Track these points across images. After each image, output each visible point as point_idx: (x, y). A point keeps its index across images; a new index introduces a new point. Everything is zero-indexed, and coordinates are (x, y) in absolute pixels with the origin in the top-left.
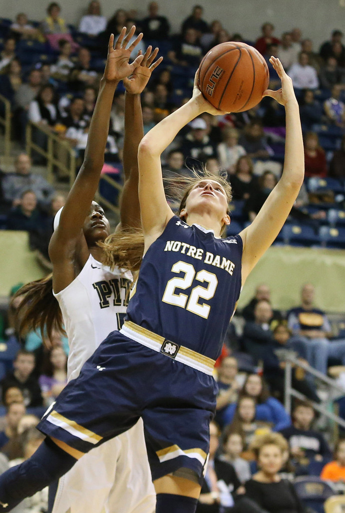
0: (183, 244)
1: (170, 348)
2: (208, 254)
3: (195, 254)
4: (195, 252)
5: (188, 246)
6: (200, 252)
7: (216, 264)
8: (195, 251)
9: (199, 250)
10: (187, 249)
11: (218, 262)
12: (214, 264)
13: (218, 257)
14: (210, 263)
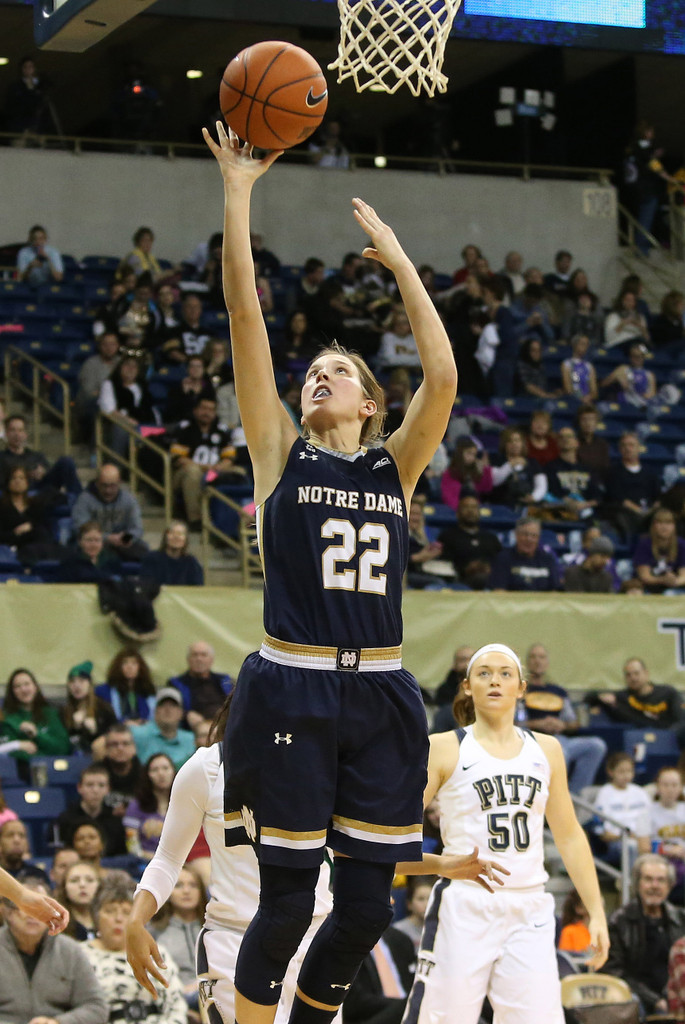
0: (325, 489)
1: (349, 659)
2: (368, 496)
3: (347, 501)
4: (345, 499)
5: (333, 491)
6: (354, 497)
7: (382, 508)
8: (345, 497)
9: (351, 494)
10: (334, 497)
11: (384, 505)
12: (379, 509)
13: (382, 497)
14: (373, 508)
